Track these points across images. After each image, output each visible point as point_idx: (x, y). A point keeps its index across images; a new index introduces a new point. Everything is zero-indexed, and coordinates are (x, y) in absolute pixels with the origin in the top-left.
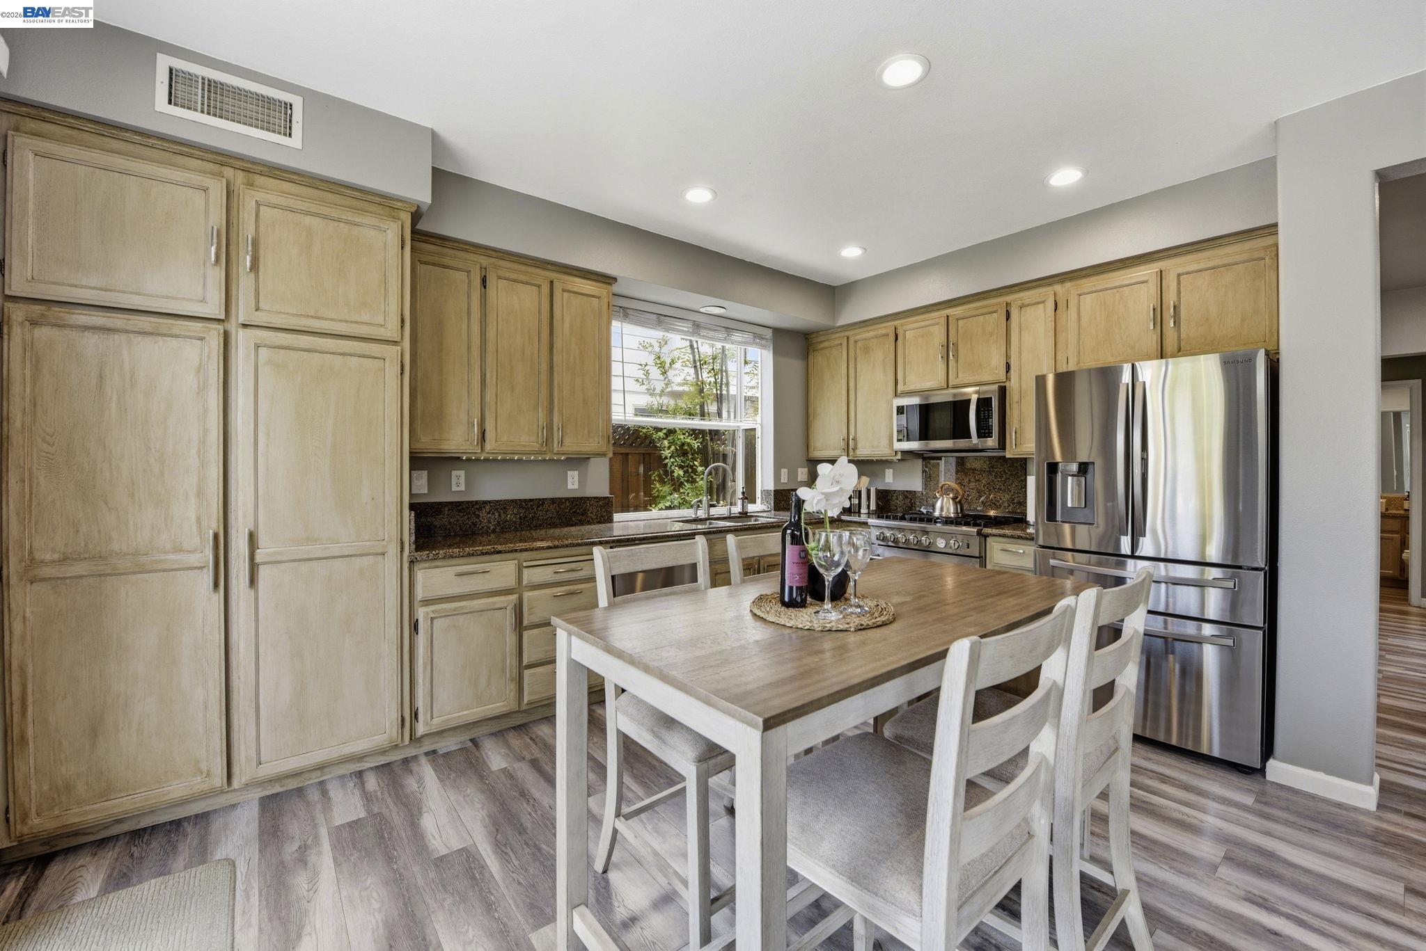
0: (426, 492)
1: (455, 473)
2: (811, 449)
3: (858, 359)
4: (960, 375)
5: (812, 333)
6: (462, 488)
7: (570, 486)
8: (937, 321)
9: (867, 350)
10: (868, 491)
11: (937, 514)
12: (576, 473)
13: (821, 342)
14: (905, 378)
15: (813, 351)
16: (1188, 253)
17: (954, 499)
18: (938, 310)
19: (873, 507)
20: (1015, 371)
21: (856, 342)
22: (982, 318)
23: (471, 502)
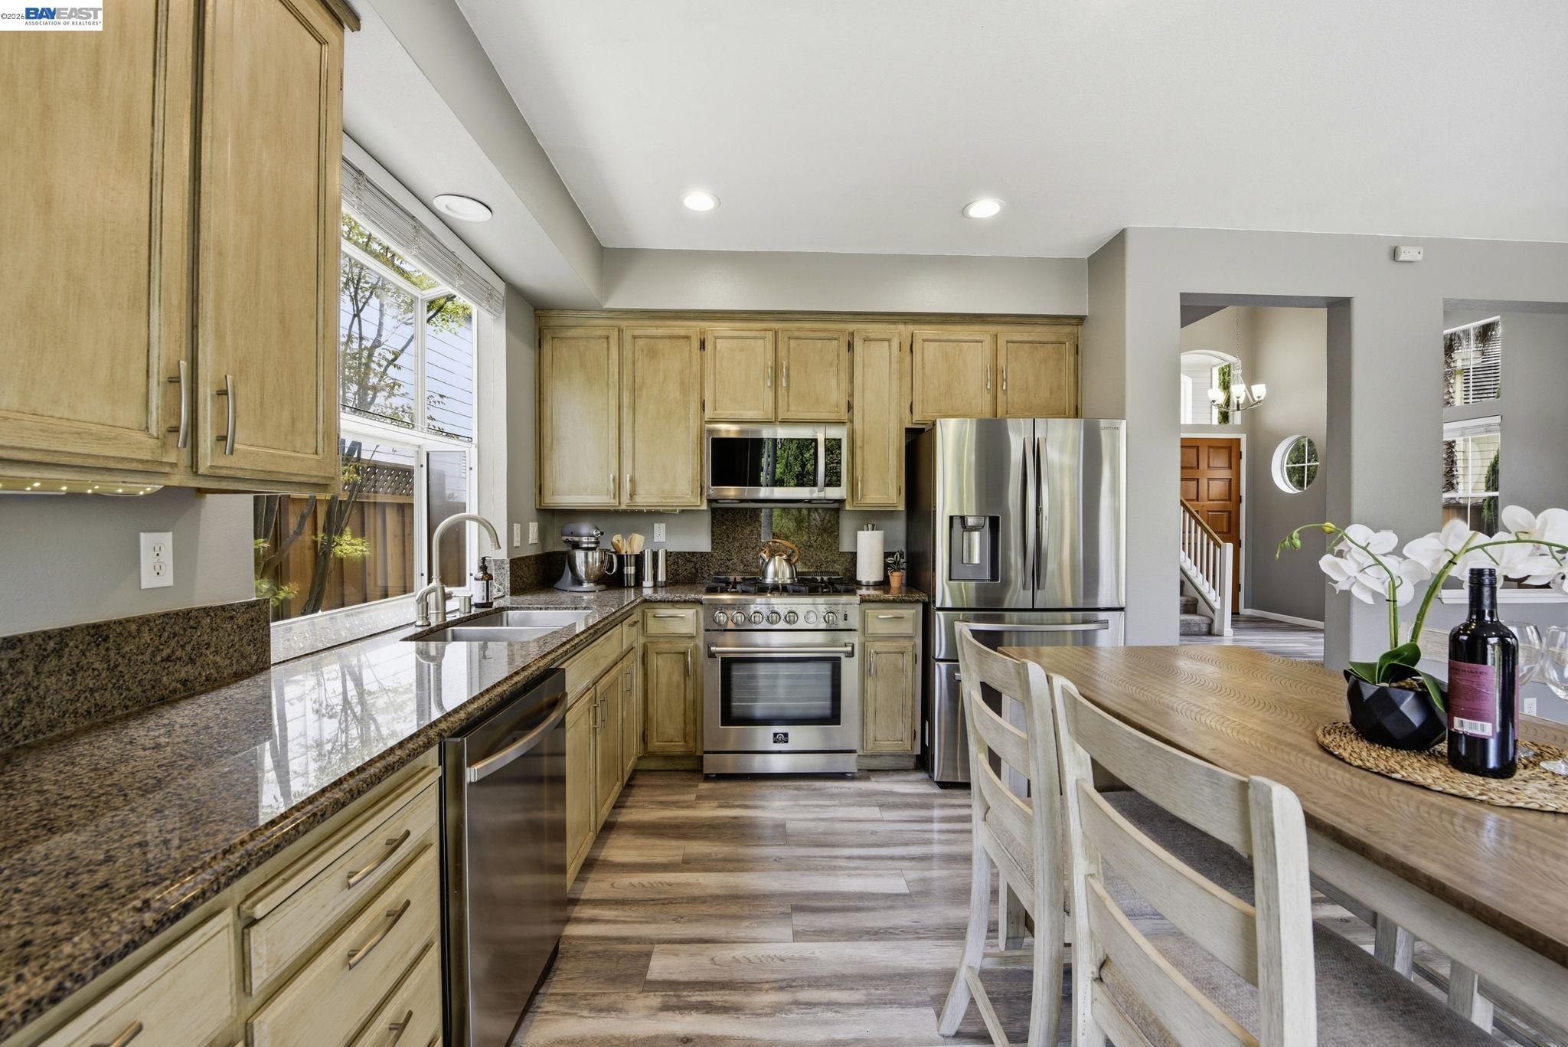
2: (547, 493)
3: (639, 365)
4: (792, 408)
5: (550, 309)
7: (148, 580)
8: (762, 334)
9: (652, 354)
10: (655, 555)
11: (769, 580)
12: (165, 538)
13: (569, 327)
14: (715, 401)
15: (553, 338)
16: (1013, 323)
17: (788, 561)
18: (762, 320)
19: (662, 577)
20: (858, 412)
21: (635, 337)
22: (819, 343)
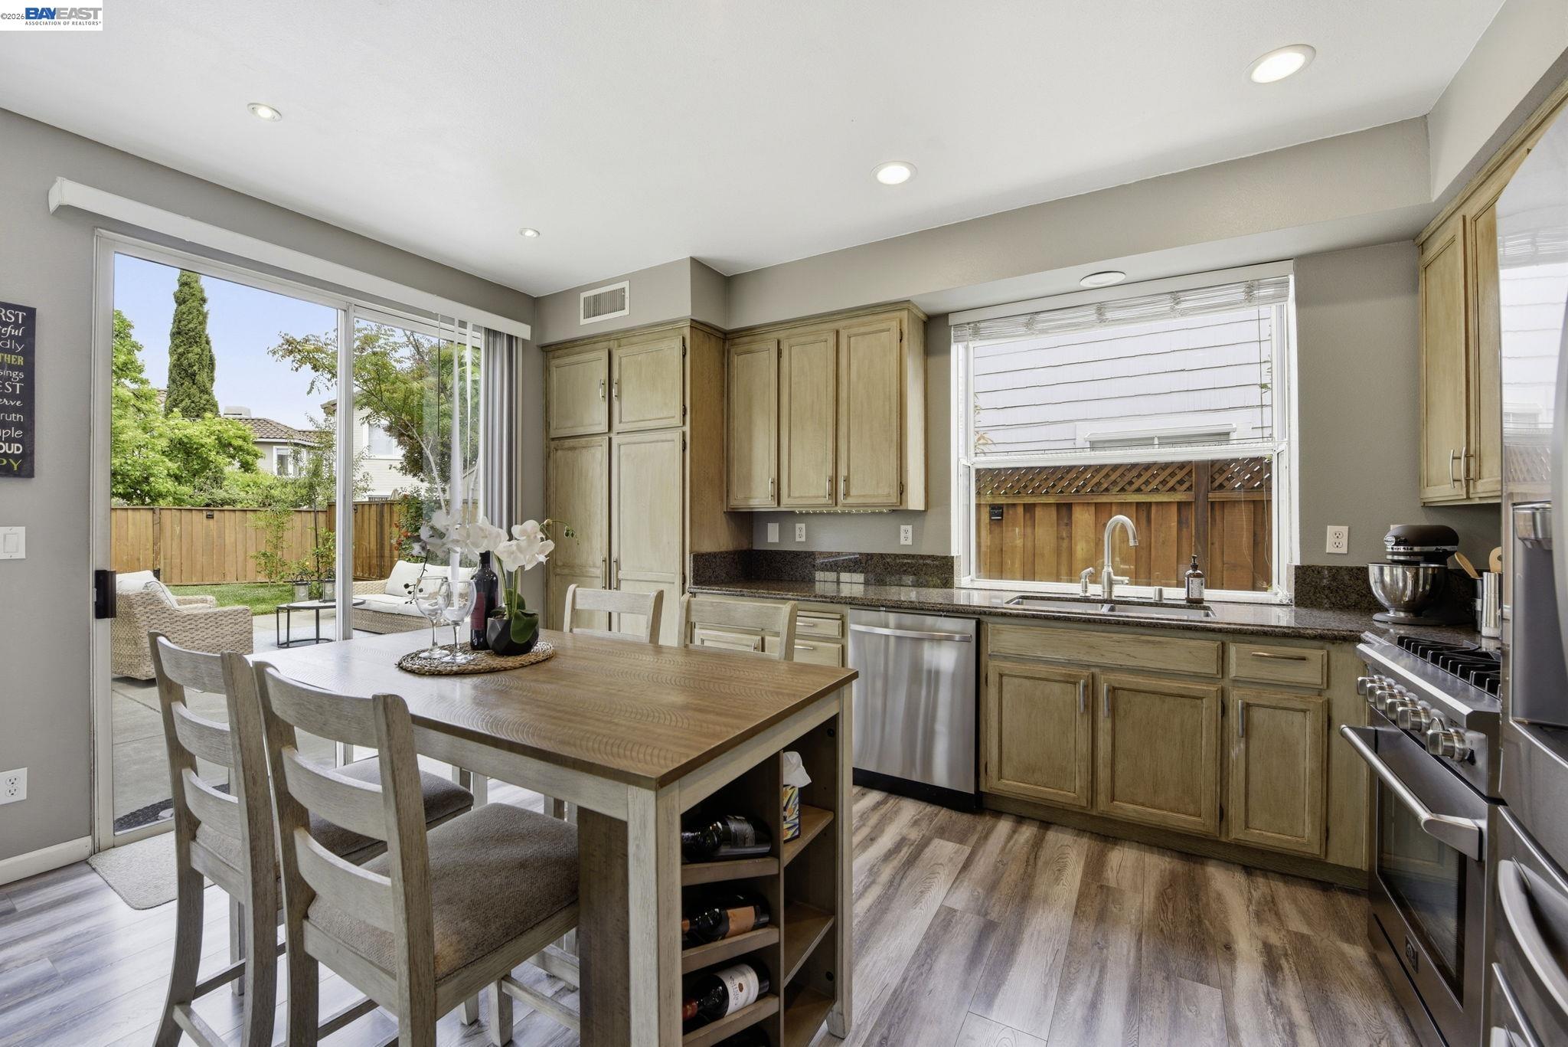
0: (777, 541)
1: (798, 526)
6: (803, 539)
7: (903, 542)
12: (909, 528)
15: (1425, 268)
23: (808, 552)
